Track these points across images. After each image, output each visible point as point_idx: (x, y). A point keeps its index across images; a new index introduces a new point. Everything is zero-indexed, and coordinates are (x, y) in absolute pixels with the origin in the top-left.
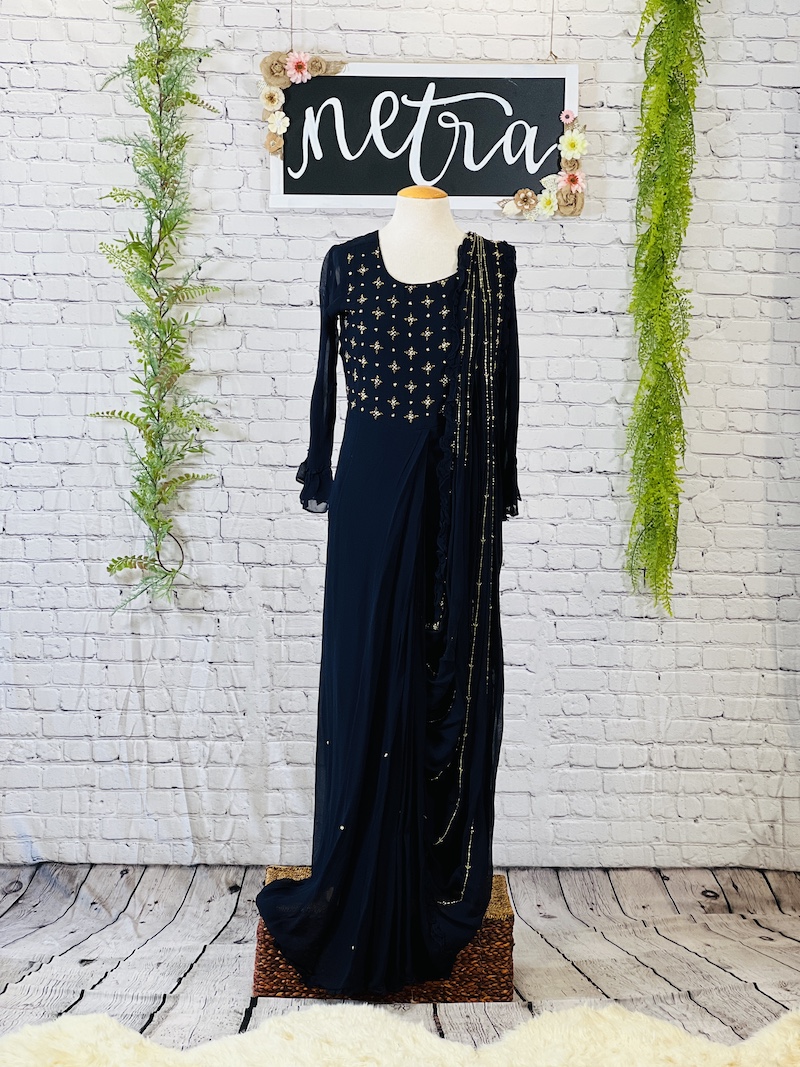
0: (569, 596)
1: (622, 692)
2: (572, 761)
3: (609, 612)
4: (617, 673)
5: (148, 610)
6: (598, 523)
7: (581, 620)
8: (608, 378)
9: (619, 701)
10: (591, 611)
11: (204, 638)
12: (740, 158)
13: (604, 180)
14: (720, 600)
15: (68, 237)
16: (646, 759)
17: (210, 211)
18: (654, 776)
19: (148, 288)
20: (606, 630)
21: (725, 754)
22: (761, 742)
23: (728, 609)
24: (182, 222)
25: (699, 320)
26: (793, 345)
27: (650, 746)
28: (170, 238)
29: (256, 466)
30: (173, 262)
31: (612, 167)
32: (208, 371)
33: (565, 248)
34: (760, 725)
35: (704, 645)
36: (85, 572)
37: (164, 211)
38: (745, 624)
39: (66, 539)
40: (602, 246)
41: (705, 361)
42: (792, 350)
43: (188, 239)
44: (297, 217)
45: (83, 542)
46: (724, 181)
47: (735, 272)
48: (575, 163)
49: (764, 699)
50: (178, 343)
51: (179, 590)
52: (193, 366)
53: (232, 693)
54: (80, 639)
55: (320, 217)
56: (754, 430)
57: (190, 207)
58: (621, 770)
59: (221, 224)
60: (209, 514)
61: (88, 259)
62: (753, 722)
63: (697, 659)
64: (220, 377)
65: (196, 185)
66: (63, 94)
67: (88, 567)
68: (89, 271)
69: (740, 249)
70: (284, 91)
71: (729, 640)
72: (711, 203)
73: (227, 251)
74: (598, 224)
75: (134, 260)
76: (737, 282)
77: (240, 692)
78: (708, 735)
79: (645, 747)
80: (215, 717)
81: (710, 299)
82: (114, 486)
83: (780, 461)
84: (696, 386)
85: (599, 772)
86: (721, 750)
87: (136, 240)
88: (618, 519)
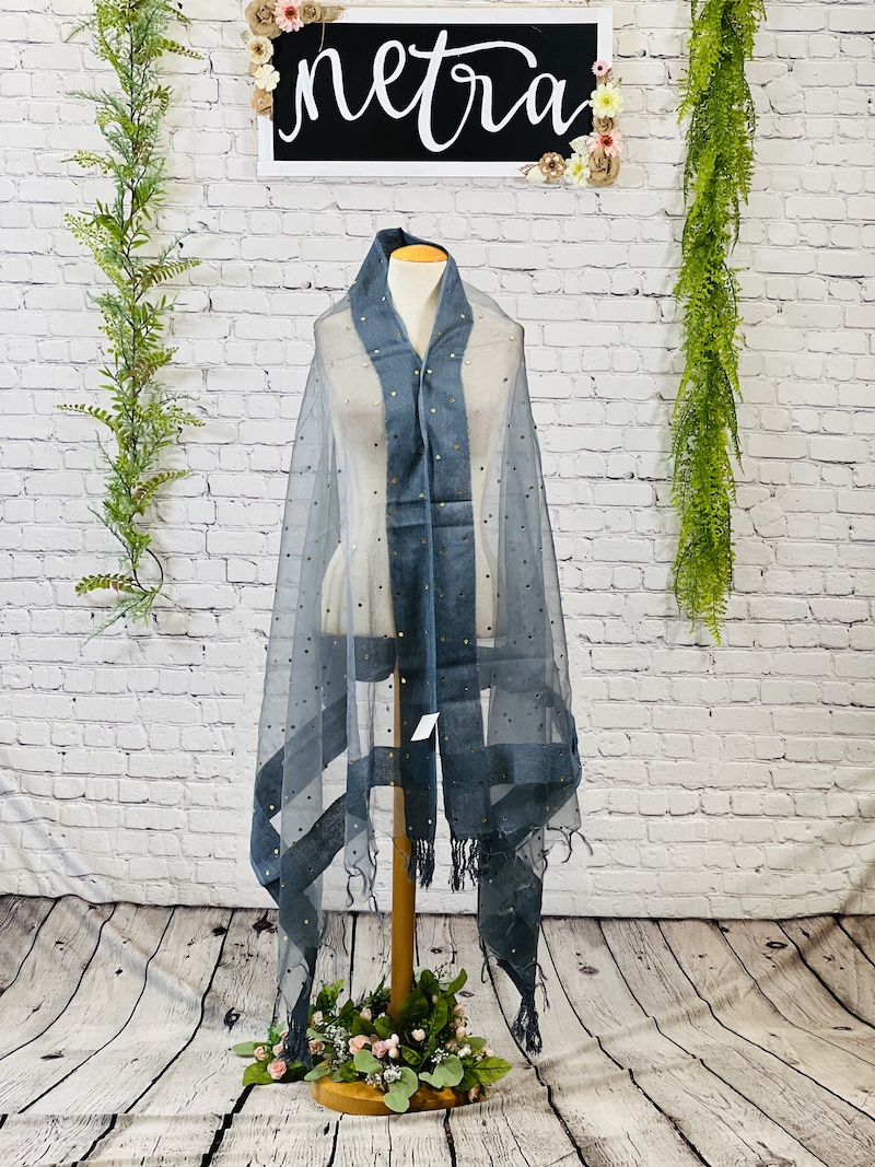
0: (606, 620)
1: (668, 731)
2: (611, 808)
3: (652, 639)
4: (661, 709)
5: (124, 635)
6: (641, 537)
7: (620, 648)
8: (651, 370)
9: (664, 740)
10: (633, 637)
11: (187, 668)
12: (805, 115)
13: (646, 141)
14: (782, 626)
15: (31, 210)
16: (697, 806)
17: (192, 180)
18: (706, 824)
19: (120, 267)
20: (649, 660)
21: (788, 799)
22: (829, 786)
23: (792, 636)
24: (158, 193)
25: (757, 303)
26: (869, 331)
27: (701, 791)
28: (144, 210)
29: (247, 472)
30: (146, 238)
31: (655, 127)
32: (192, 364)
33: (602, 220)
34: (827, 767)
35: (762, 676)
36: (51, 593)
37: (136, 180)
38: (811, 653)
39: (30, 555)
40: (645, 218)
41: (764, 350)
42: (866, 338)
43: (167, 212)
44: (293, 186)
45: (50, 559)
46: (787, 142)
47: (799, 247)
48: (609, 122)
49: (831, 738)
50: (153, 331)
51: (160, 614)
52: (174, 358)
53: (219, 729)
54: (43, 668)
55: (318, 187)
56: (822, 431)
57: (169, 174)
58: (668, 818)
59: (206, 195)
60: (193, 526)
61: (53, 236)
62: (819, 765)
63: (755, 693)
64: (205, 371)
65: (177, 149)
66: (24, 46)
67: (54, 586)
68: (56, 250)
69: (805, 221)
70: (274, 42)
71: (792, 672)
72: (771, 167)
73: (212, 225)
74: (640, 192)
75: (103, 235)
76: (802, 259)
77: (229, 728)
78: (767, 778)
79: (696, 793)
80: (199, 756)
81: (770, 278)
82: (85, 495)
83: (852, 466)
84: (754, 379)
85: (642, 819)
86: (783, 795)
87: (105, 213)
88: (663, 533)
